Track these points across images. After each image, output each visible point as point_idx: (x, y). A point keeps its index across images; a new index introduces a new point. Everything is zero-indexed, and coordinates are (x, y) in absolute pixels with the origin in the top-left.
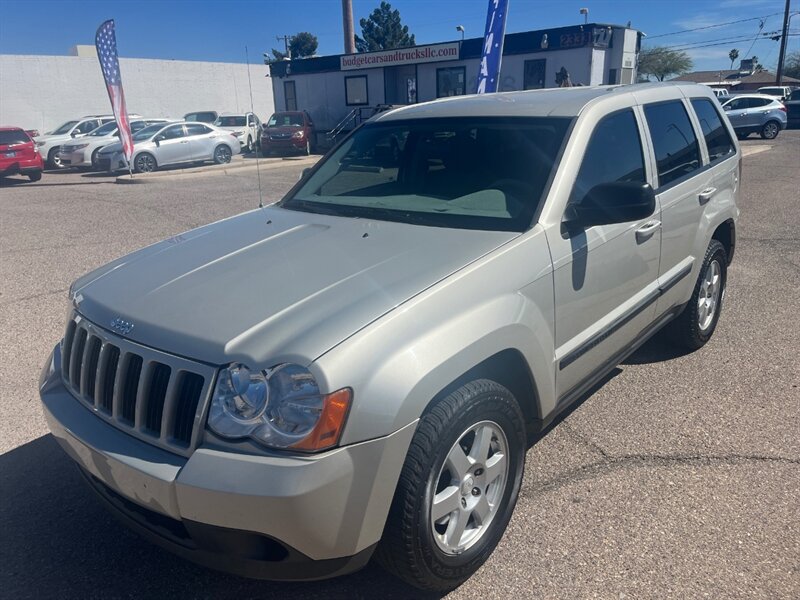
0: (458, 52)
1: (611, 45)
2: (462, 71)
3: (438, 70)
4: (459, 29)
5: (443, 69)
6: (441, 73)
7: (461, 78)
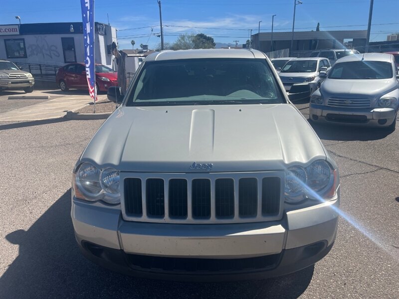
0: (18, 30)
1: (105, 34)
2: (23, 41)
3: (5, 40)
4: (17, 18)
5: (9, 40)
6: (7, 42)
7: (22, 46)
